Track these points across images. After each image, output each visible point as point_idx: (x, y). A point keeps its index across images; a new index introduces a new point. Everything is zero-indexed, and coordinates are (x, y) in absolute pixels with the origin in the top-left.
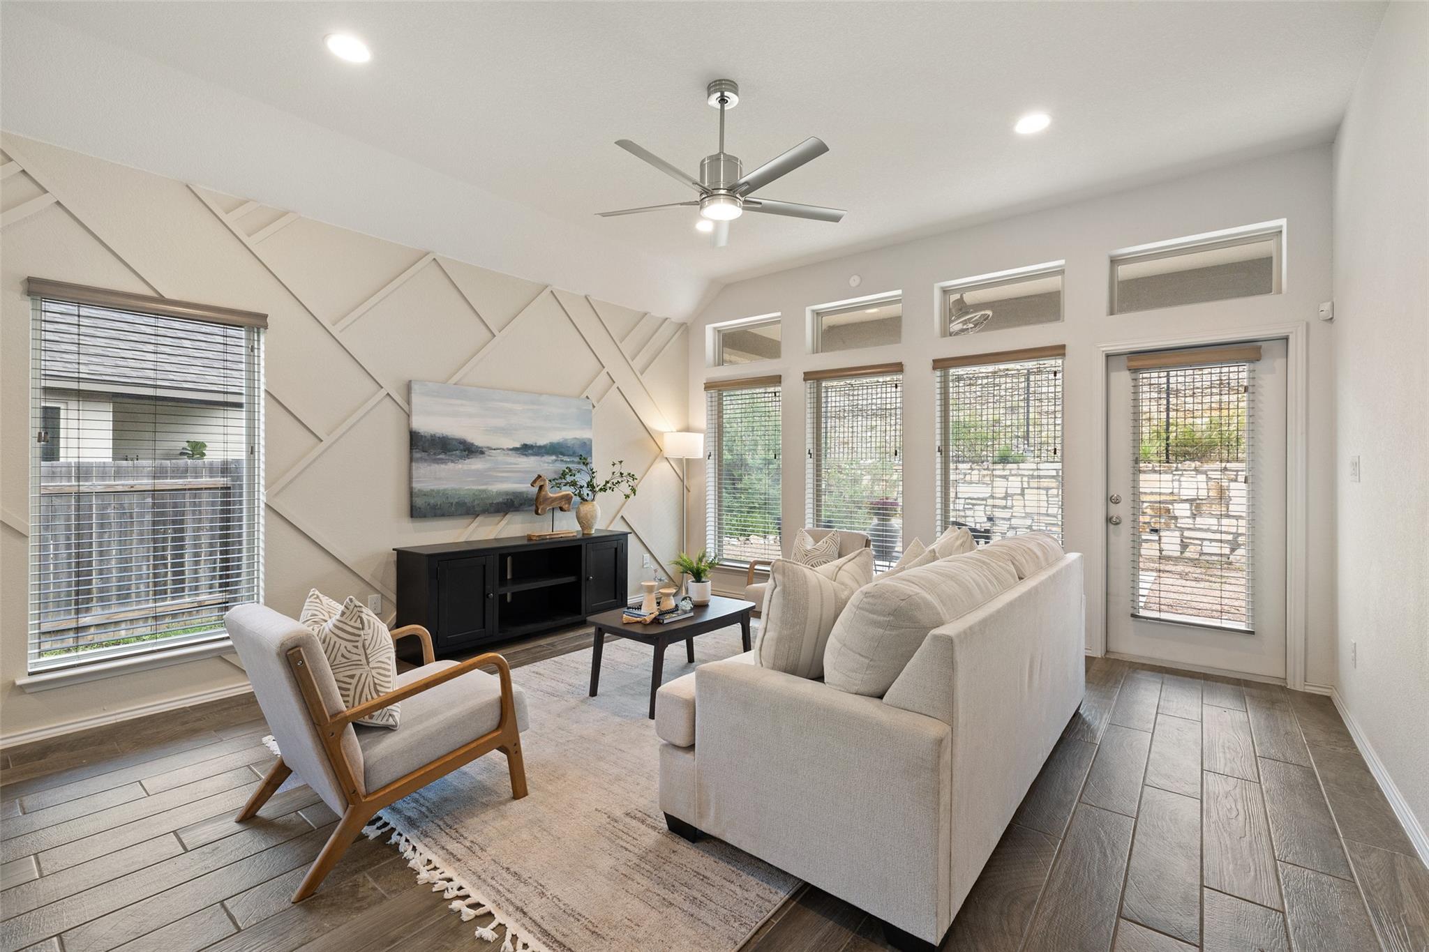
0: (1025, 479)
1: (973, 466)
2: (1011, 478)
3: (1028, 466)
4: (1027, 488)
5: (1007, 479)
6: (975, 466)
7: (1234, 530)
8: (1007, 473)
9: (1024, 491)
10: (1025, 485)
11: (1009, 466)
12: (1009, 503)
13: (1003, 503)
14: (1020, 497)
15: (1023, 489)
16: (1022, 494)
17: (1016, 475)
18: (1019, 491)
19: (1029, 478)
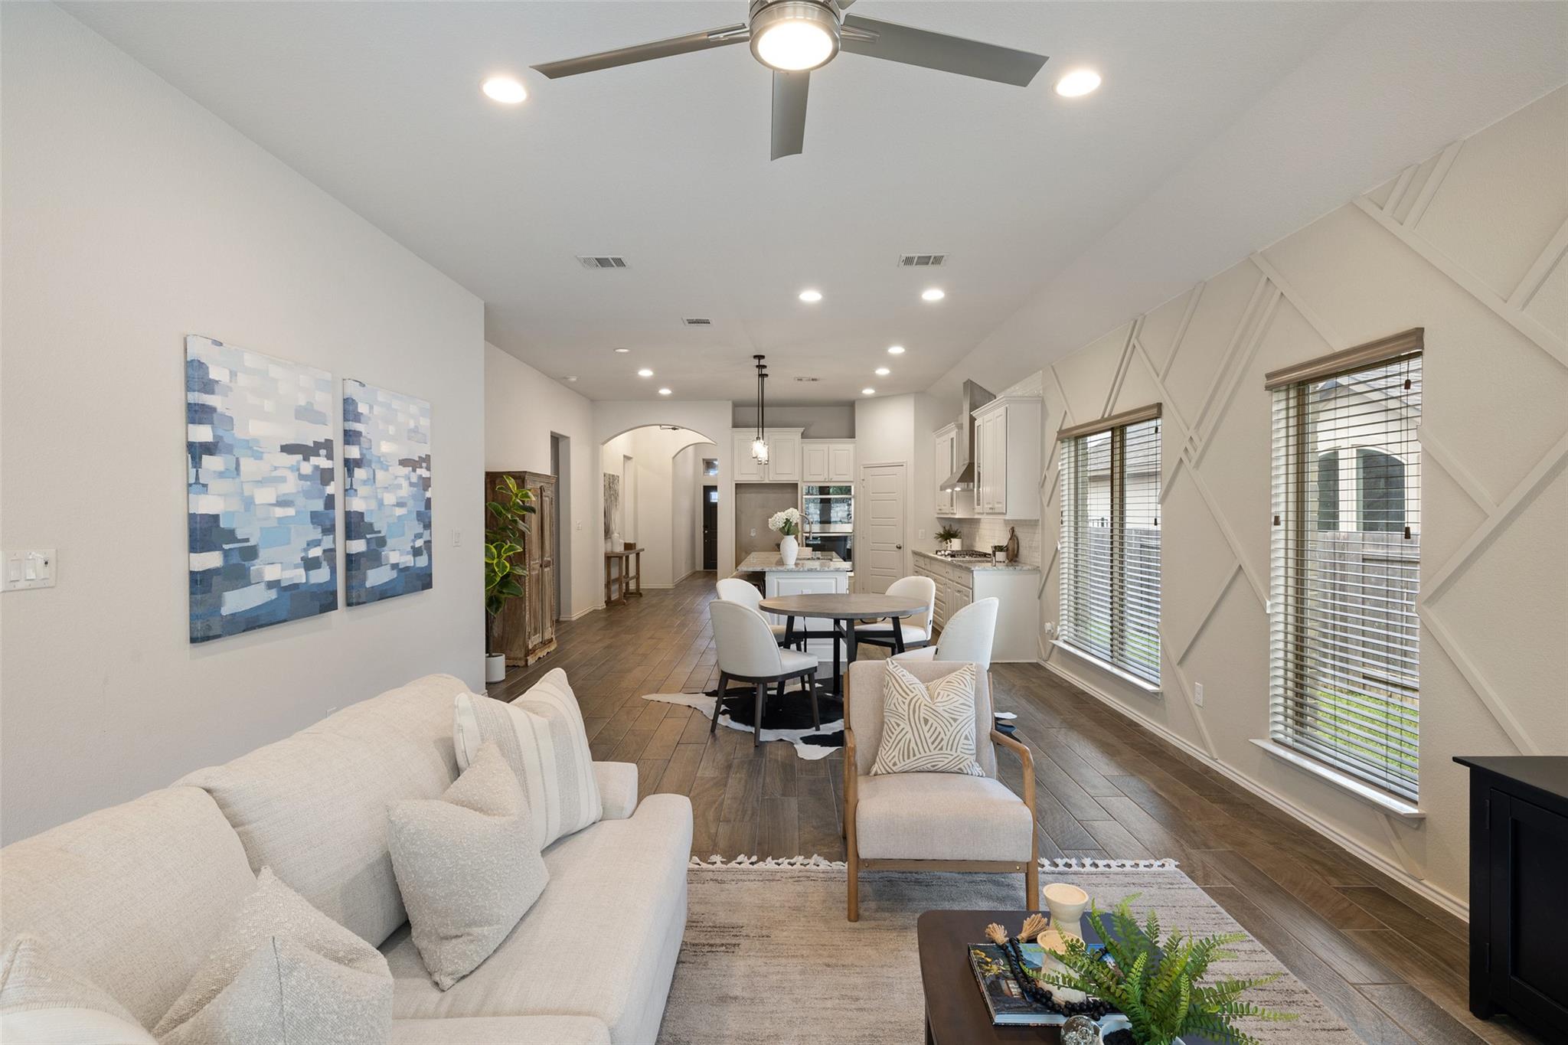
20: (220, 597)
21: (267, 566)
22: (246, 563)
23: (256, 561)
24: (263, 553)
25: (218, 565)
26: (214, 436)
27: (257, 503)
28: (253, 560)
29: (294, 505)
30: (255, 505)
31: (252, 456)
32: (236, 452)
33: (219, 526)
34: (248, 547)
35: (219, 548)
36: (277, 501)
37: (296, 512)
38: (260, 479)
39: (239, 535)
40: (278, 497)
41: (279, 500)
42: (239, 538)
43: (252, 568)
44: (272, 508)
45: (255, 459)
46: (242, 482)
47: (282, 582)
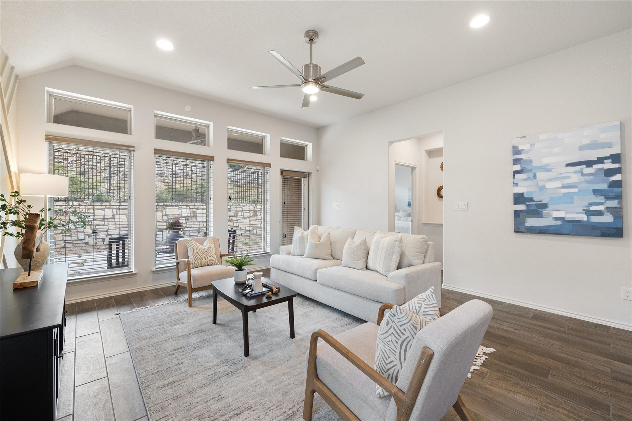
0: (115, 210)
1: (80, 204)
2: (106, 210)
3: (115, 204)
4: (116, 215)
5: (104, 211)
6: (81, 203)
7: (198, 226)
8: (103, 207)
9: (114, 217)
10: (115, 213)
11: (105, 204)
12: (106, 223)
13: (102, 223)
14: (113, 220)
15: (114, 215)
16: (114, 218)
17: (109, 208)
18: (111, 216)
19: (116, 210)
20: (524, 220)
21: (554, 212)
22: (540, 210)
23: (547, 209)
24: (550, 206)
25: (524, 209)
26: (521, 168)
27: (547, 188)
28: (544, 208)
29: (577, 187)
30: (546, 188)
31: (544, 171)
32: (534, 171)
33: (524, 196)
34: (542, 204)
35: (524, 204)
36: (562, 186)
37: (578, 190)
38: (550, 179)
39: (535, 199)
40: (562, 185)
41: (563, 185)
42: (535, 200)
43: (543, 211)
44: (558, 189)
45: (546, 172)
46: (537, 181)
47: (565, 219)
